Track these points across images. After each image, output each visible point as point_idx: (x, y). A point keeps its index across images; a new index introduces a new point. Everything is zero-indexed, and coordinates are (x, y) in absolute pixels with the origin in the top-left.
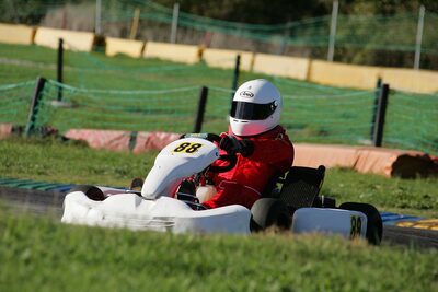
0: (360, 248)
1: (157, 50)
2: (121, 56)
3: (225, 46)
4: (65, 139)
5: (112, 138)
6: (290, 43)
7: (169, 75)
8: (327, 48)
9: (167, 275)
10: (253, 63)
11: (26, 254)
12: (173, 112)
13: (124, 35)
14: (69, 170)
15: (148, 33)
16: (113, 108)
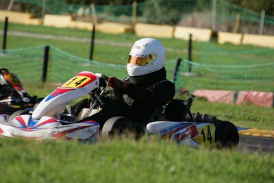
1: (250, 39)
2: (228, 44)
4: (193, 96)
5: (223, 95)
11: (172, 169)
12: (261, 78)
15: (245, 29)
16: (223, 76)
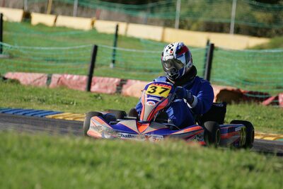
0: (195, 149)
1: (64, 21)
2: (41, 25)
3: (109, 19)
4: (5, 79)
5: (35, 78)
6: (151, 16)
7: (72, 37)
8: (175, 20)
9: (71, 166)
10: (126, 30)
12: (75, 61)
13: (43, 11)
14: (7, 98)
15: (58, 10)
16: (36, 59)
